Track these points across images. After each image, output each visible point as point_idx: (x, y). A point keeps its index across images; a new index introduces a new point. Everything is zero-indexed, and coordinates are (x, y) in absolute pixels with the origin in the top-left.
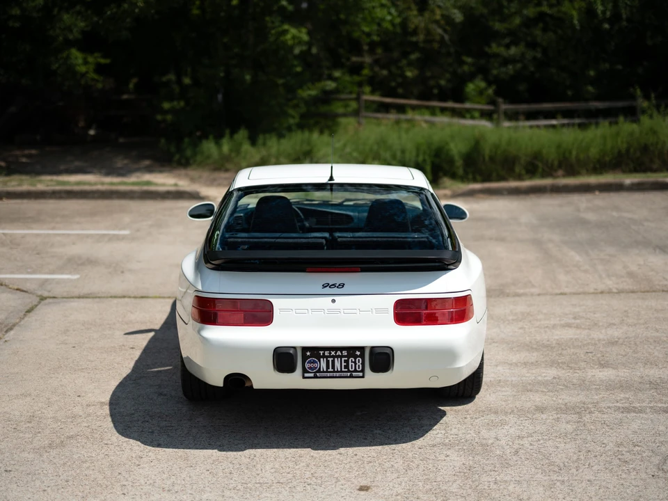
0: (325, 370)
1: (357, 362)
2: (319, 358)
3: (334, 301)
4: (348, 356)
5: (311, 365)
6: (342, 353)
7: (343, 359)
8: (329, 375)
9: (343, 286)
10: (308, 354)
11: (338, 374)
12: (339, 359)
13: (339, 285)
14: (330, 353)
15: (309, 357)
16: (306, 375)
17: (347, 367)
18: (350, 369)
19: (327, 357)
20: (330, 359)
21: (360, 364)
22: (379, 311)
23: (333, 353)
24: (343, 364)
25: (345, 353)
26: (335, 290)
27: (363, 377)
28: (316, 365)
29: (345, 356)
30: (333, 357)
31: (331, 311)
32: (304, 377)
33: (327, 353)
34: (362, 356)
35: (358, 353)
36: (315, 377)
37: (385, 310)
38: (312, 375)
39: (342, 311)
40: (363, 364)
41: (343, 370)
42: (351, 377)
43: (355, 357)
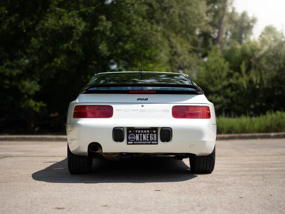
0: (138, 140)
1: (154, 136)
2: (135, 134)
3: (143, 106)
4: (150, 133)
5: (131, 138)
6: (146, 131)
7: (147, 135)
8: (140, 142)
9: (147, 100)
10: (130, 132)
11: (145, 142)
12: (145, 134)
13: (145, 99)
14: (141, 131)
15: (130, 133)
16: (129, 143)
17: (149, 138)
18: (151, 140)
19: (139, 133)
20: (141, 135)
21: (155, 137)
22: (165, 111)
23: (142, 131)
24: (147, 137)
25: (148, 131)
26: (143, 101)
27: (157, 144)
28: (133, 138)
29: (148, 133)
30: (143, 133)
31: (141, 111)
32: (128, 144)
33: (139, 131)
34: (157, 133)
35: (155, 131)
36: (133, 144)
37: (168, 111)
38: (132, 143)
39: (147, 111)
40: (157, 137)
41: (147, 140)
42: (151, 144)
43: (153, 133)
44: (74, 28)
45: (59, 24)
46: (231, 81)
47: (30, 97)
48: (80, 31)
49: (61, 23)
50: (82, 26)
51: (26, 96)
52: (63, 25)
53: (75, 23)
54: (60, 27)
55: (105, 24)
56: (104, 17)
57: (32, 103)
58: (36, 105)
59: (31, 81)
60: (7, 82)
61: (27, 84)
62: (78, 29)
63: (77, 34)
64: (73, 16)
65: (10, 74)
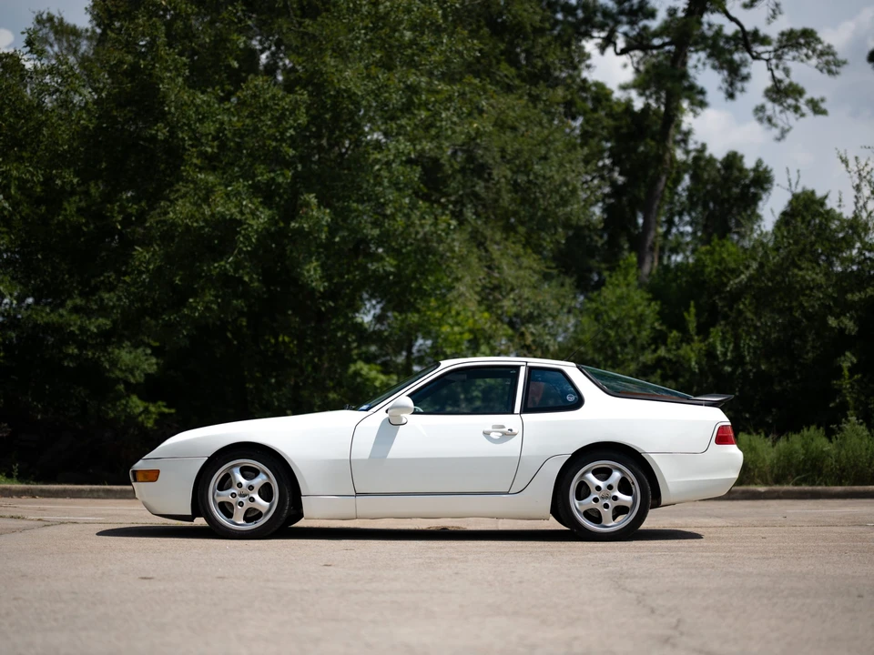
44: (240, 223)
45: (203, 214)
46: (662, 352)
47: (131, 389)
48: (256, 231)
49: (207, 212)
50: (260, 218)
51: (121, 387)
52: (213, 215)
53: (242, 213)
54: (205, 221)
55: (316, 214)
56: (312, 198)
57: (136, 404)
58: (146, 411)
59: (136, 346)
60: (73, 350)
61: (125, 356)
62: (251, 226)
63: (248, 238)
64: (238, 193)
65: (83, 329)
